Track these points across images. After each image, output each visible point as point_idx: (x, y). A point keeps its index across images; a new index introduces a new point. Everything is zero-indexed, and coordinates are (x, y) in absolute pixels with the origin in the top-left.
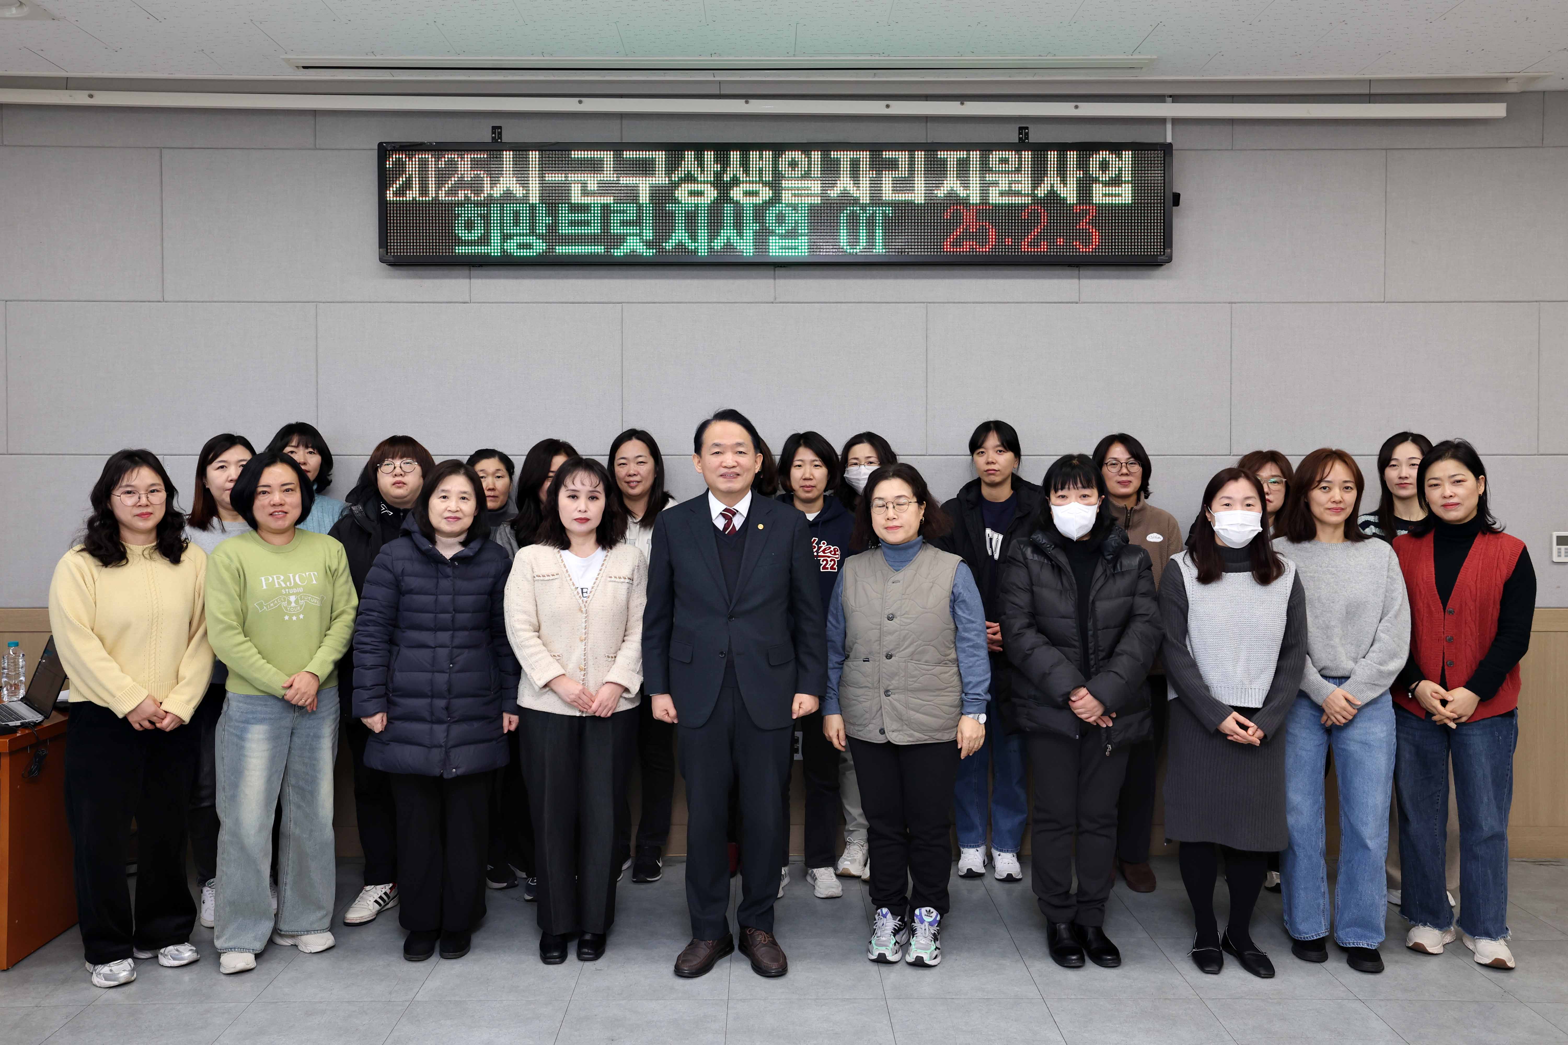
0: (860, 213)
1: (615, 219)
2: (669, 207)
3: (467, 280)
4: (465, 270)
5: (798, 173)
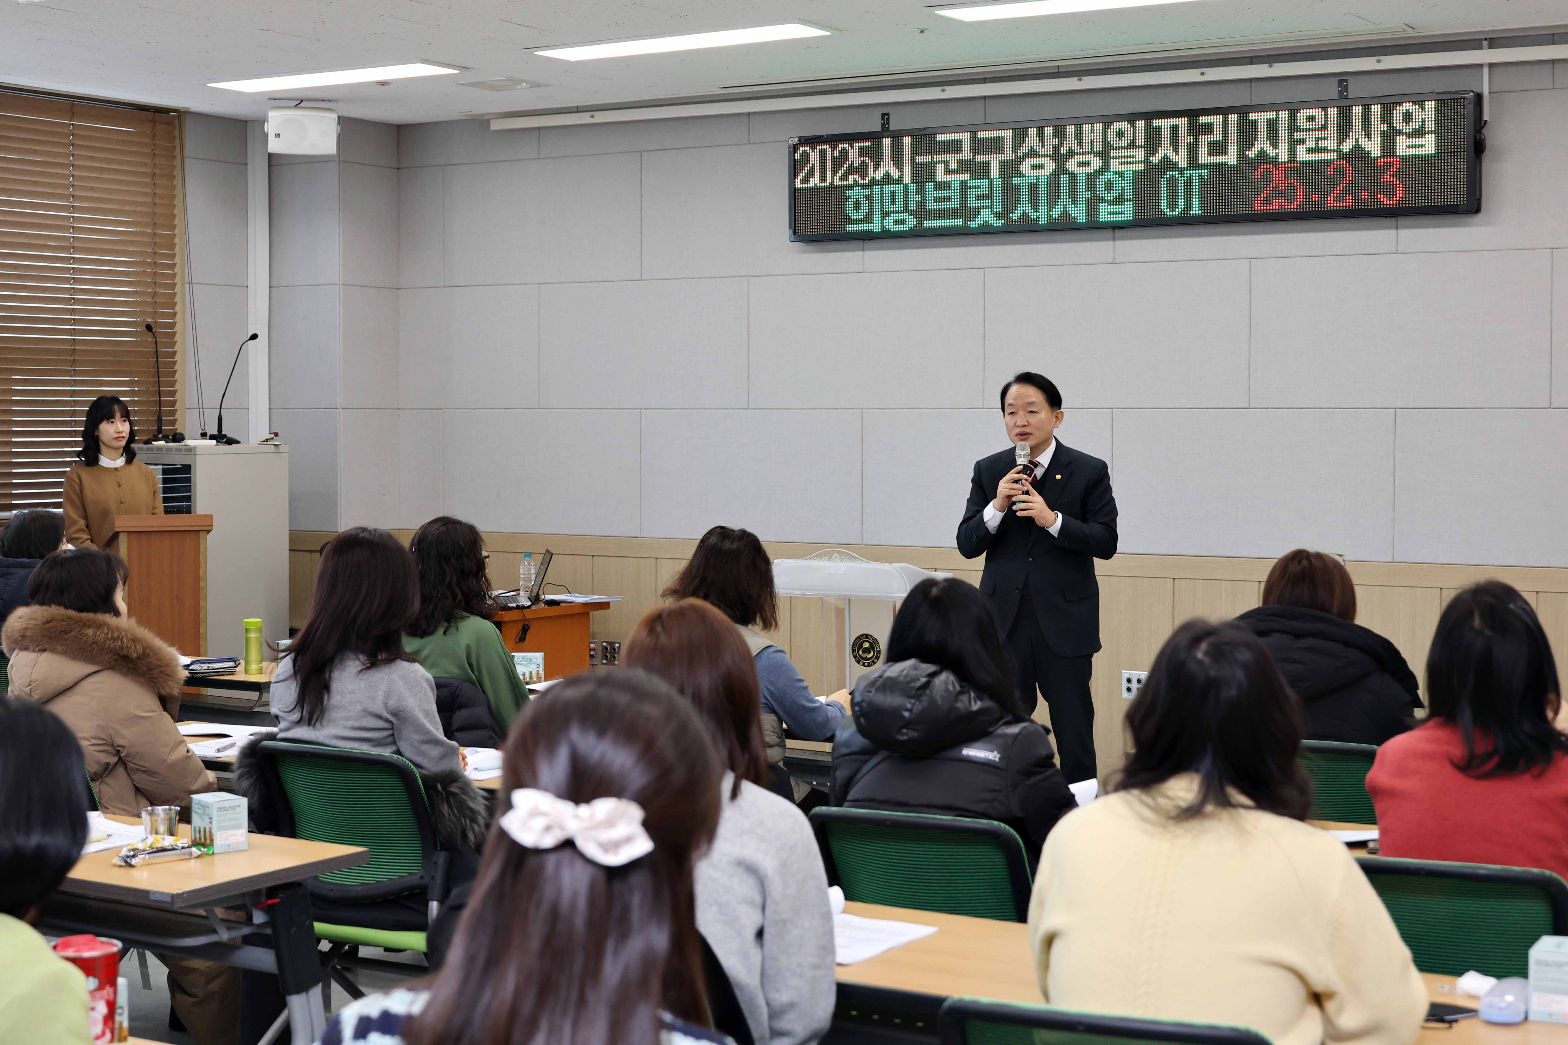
0: (1178, 177)
1: (971, 194)
2: (1015, 180)
3: (862, 253)
4: (860, 244)
5: (1124, 142)
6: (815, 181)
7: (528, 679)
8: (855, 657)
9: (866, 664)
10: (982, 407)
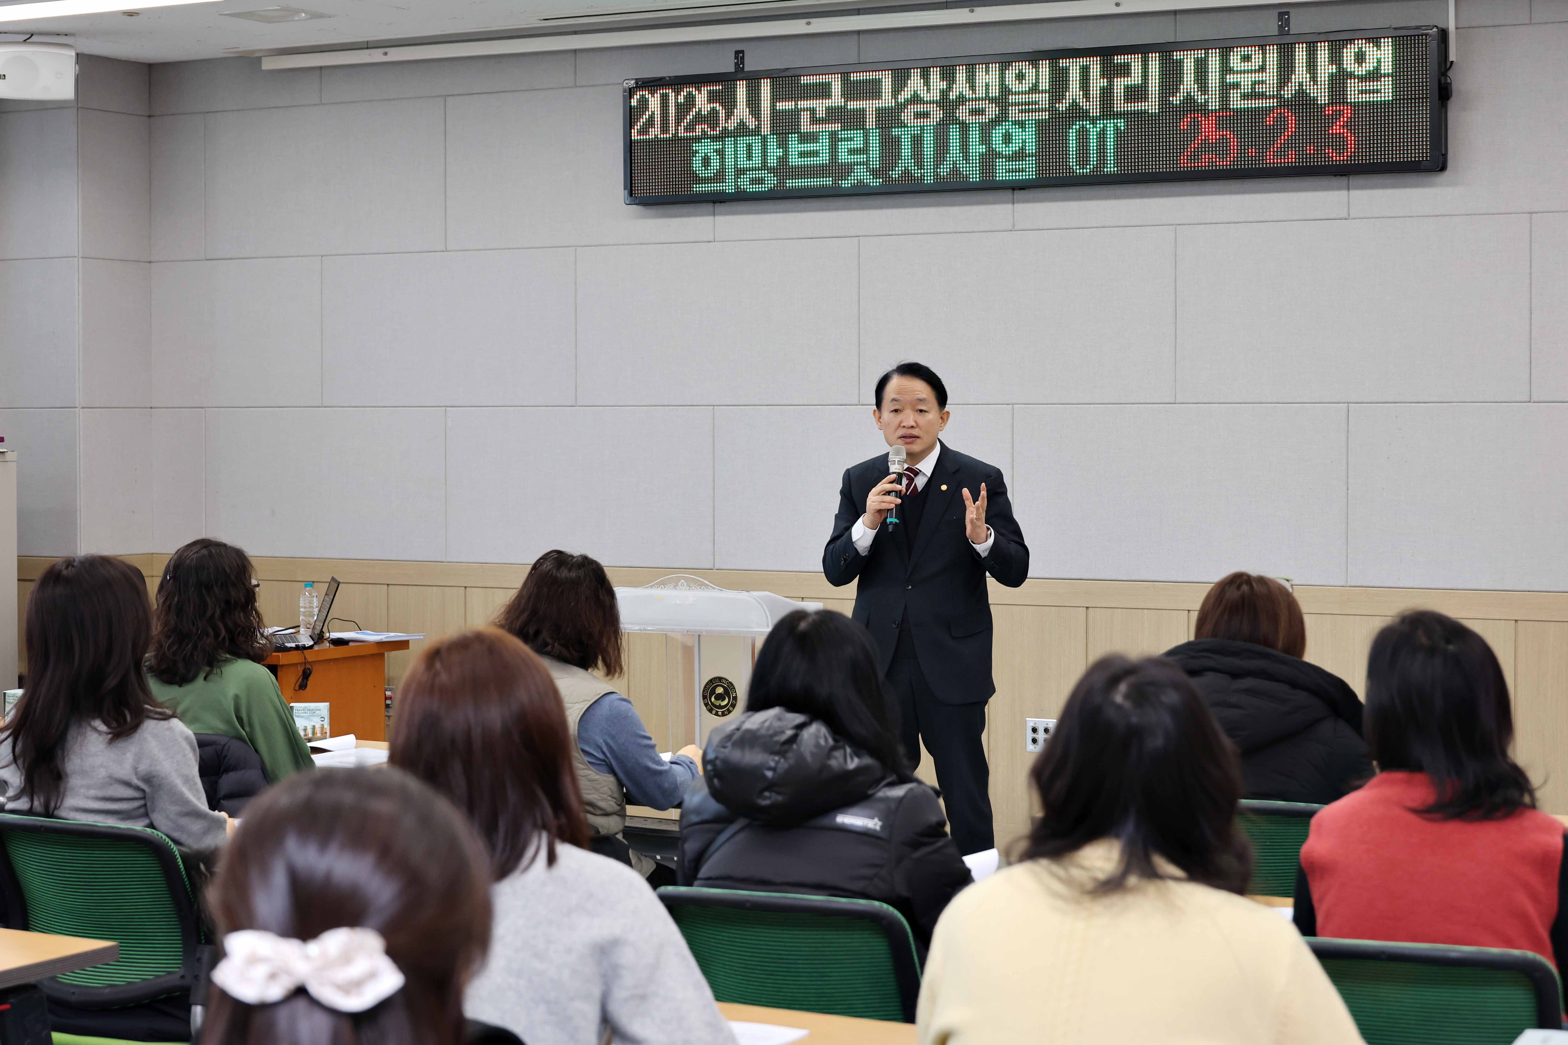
0: (1090, 128)
1: (843, 147)
2: (895, 132)
3: (711, 218)
4: (709, 207)
5: (1025, 86)
6: (655, 132)
7: (310, 735)
8: (706, 705)
9: (720, 713)
10: (857, 402)
